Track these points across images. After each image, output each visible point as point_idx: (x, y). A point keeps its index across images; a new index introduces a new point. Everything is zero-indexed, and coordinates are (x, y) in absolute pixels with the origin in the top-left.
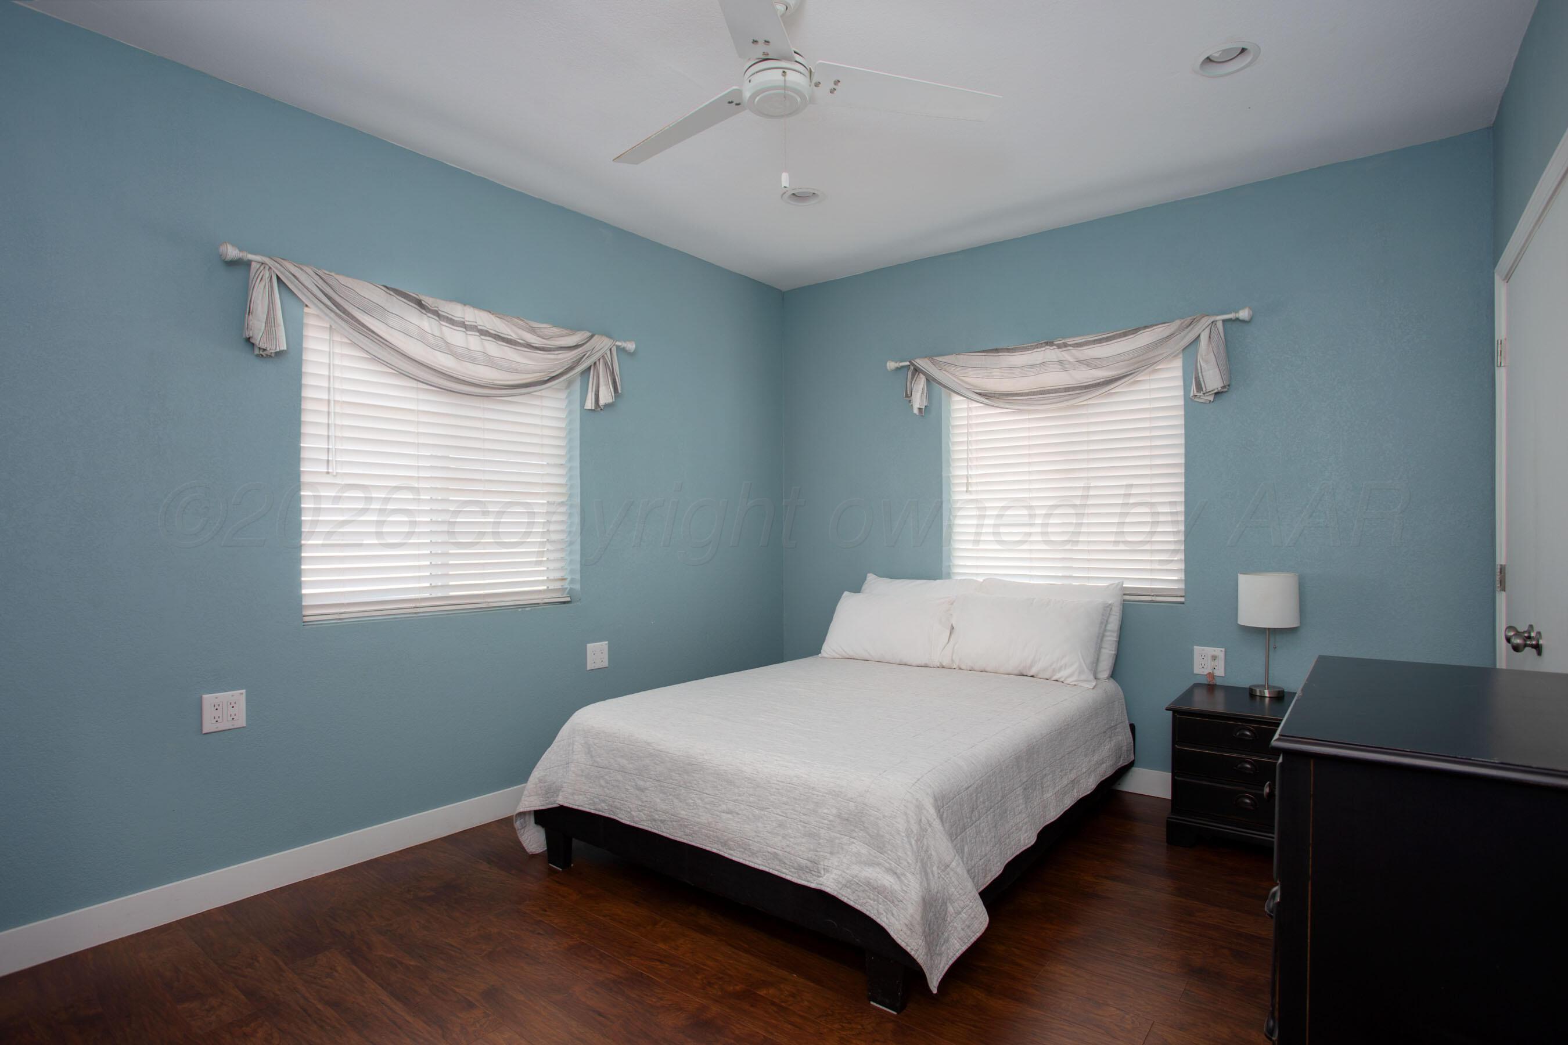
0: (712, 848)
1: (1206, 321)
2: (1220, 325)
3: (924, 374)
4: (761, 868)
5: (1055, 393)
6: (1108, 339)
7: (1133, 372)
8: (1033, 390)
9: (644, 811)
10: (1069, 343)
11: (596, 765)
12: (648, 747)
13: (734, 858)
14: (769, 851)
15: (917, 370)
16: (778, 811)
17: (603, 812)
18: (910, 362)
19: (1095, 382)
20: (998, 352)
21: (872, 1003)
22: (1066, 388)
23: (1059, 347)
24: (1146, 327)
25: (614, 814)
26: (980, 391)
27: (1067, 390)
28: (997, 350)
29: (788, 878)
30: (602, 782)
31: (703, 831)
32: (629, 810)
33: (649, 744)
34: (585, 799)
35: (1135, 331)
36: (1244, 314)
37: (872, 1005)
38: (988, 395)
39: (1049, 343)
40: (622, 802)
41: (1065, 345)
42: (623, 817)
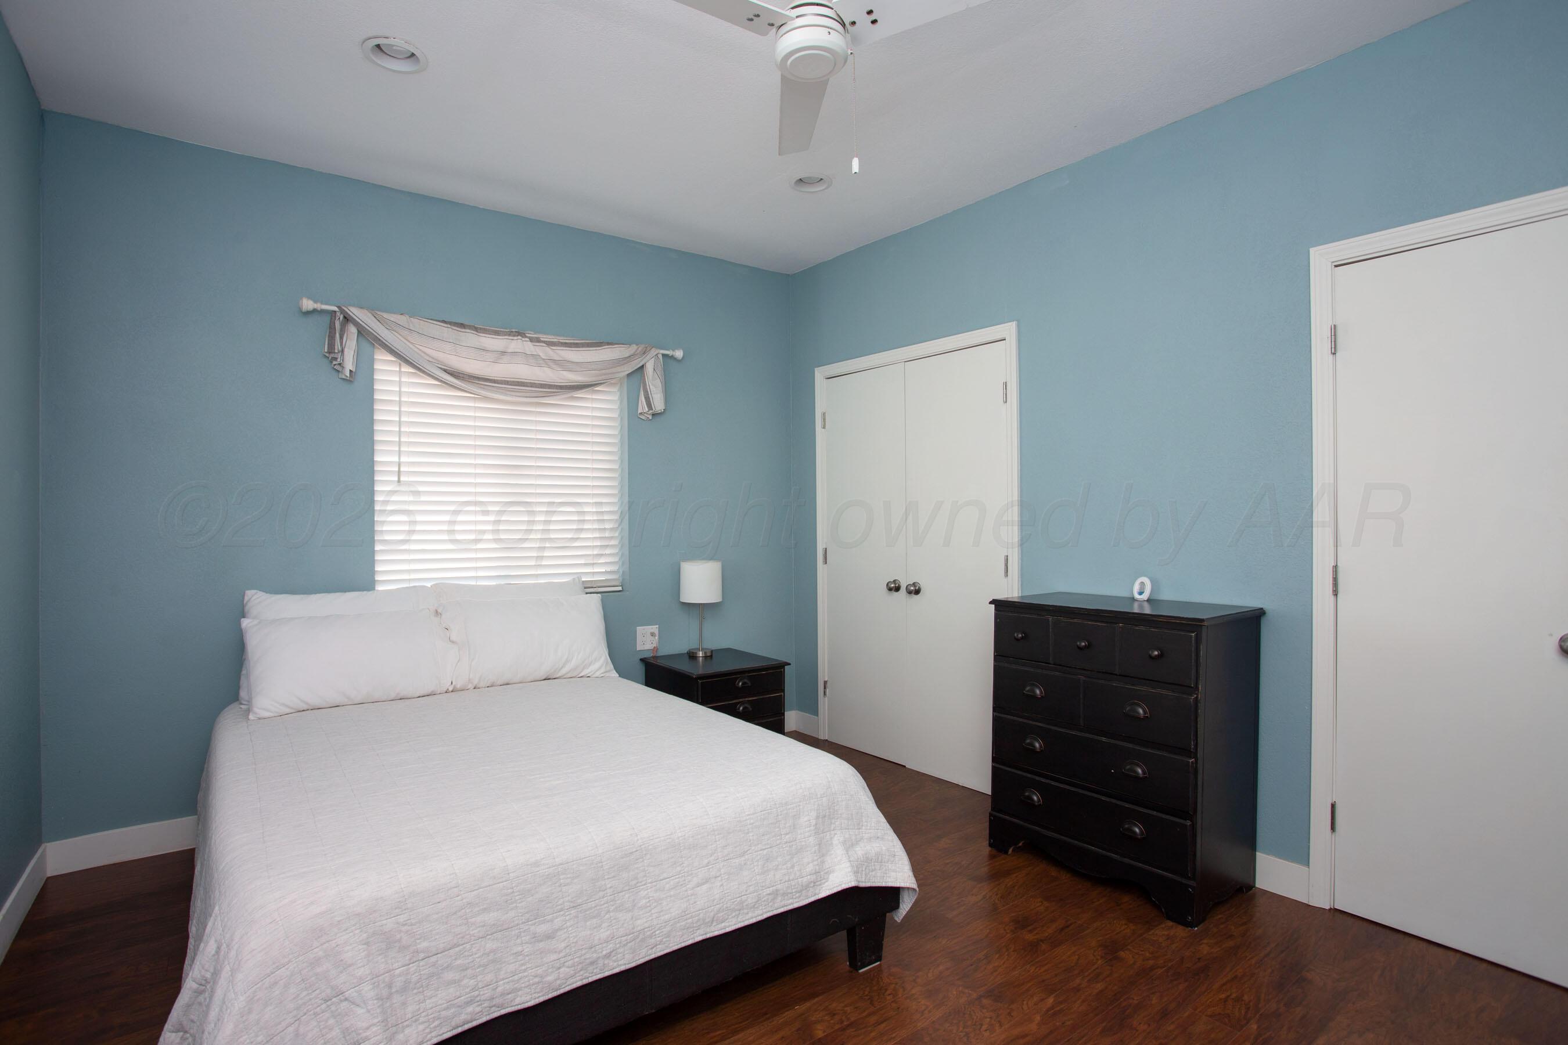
0: (694, 938)
1: (654, 352)
2: (660, 356)
3: (357, 324)
4: (765, 916)
5: (531, 387)
6: (576, 345)
7: (602, 382)
8: (506, 379)
9: (567, 964)
10: (542, 339)
11: (422, 955)
12: (538, 869)
13: (728, 930)
14: (768, 892)
15: (347, 319)
16: (760, 846)
17: (475, 1020)
18: (339, 307)
19: (570, 384)
20: (465, 328)
21: (861, 971)
22: (541, 384)
23: (531, 340)
24: (609, 344)
25: (501, 1006)
26: (445, 368)
27: (542, 386)
28: (462, 326)
29: (796, 905)
30: (449, 976)
31: (678, 925)
32: (536, 980)
33: (536, 864)
34: (421, 1027)
35: (599, 344)
36: (679, 354)
37: (862, 972)
38: (455, 374)
39: (520, 334)
40: (516, 978)
41: (538, 340)
42: (524, 999)
